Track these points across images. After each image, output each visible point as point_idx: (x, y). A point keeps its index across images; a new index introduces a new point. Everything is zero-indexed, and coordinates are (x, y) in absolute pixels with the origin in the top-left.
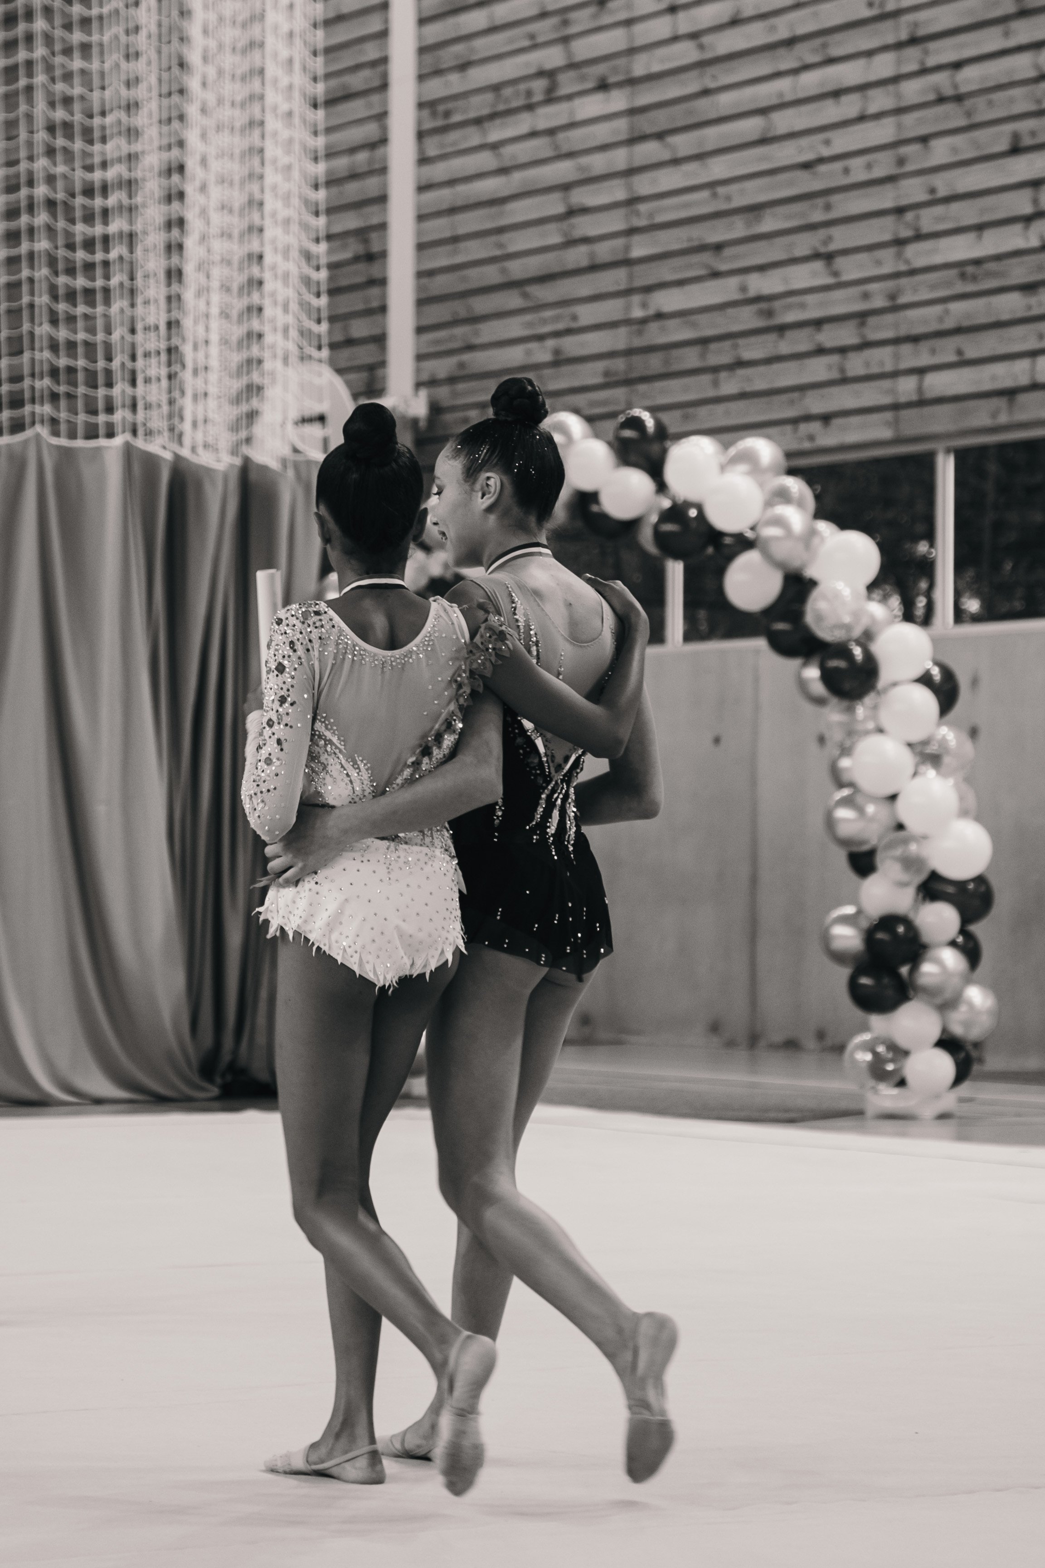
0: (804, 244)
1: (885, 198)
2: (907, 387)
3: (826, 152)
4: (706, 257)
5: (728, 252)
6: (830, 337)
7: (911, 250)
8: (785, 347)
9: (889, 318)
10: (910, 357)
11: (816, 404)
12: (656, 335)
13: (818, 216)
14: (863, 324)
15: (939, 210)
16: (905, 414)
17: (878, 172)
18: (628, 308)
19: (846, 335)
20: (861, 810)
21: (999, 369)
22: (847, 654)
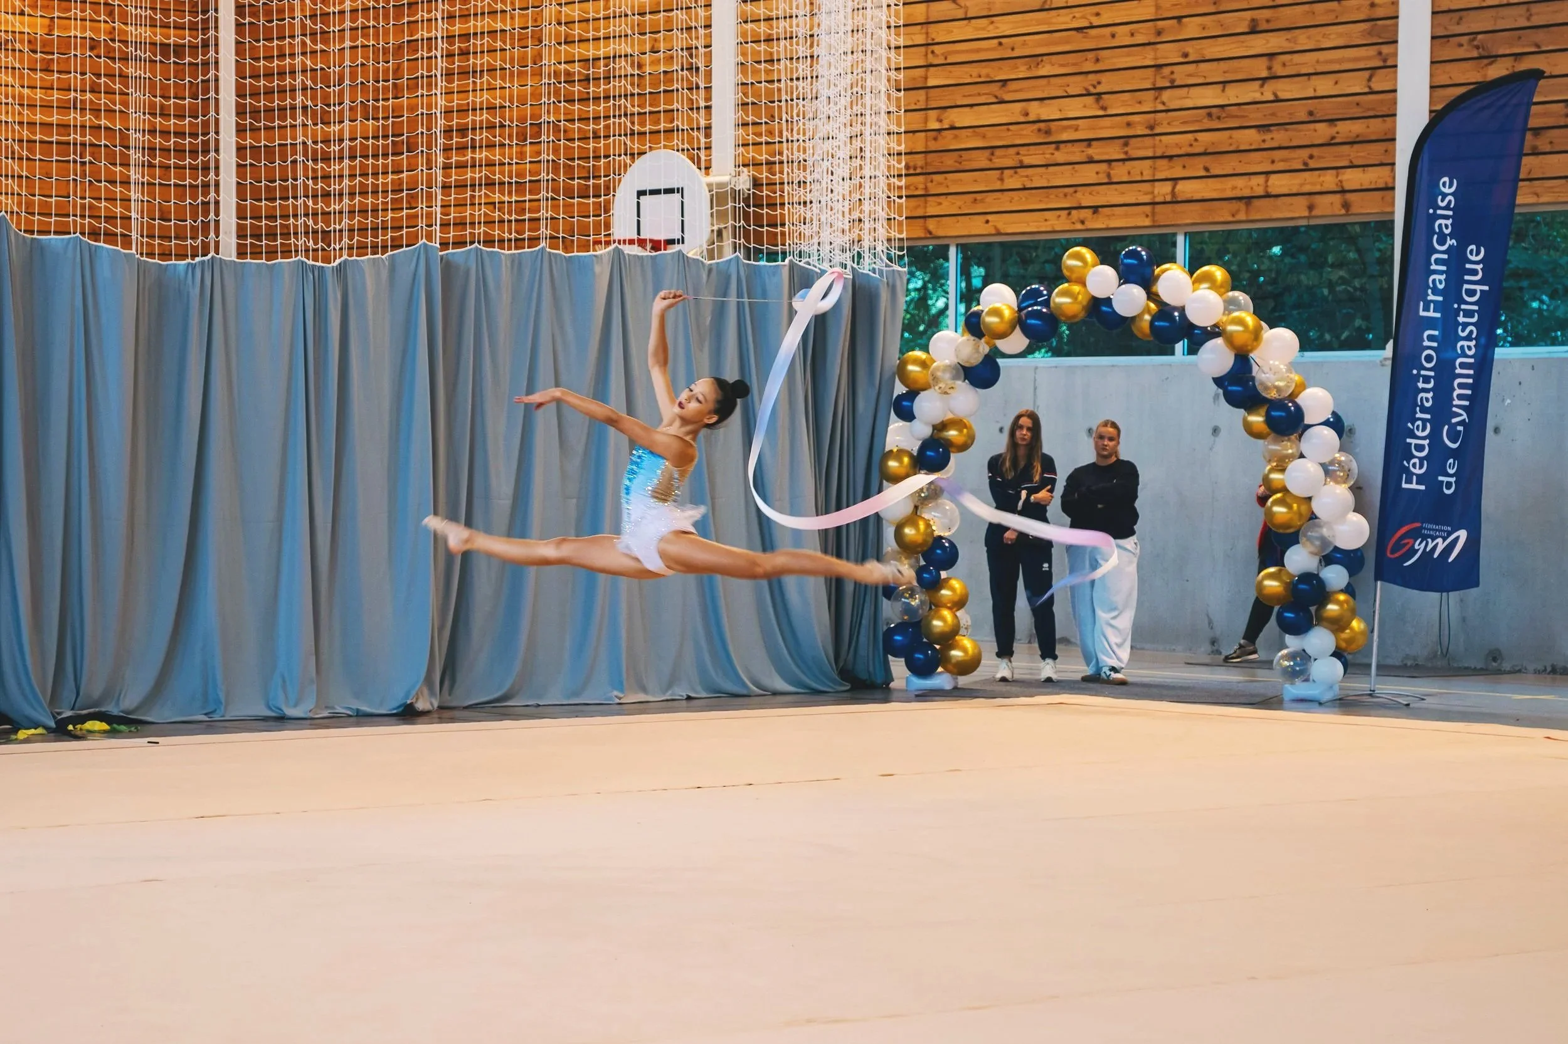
0: (1076, 85)
1: (1147, 57)
2: (1163, 191)
3: (1096, 21)
4: (994, 88)
5: (1013, 86)
6: (1096, 151)
7: (1166, 95)
8: (1060, 157)
9: (1148, 141)
10: (1165, 170)
11: (1087, 198)
12: (949, 141)
13: (1089, 66)
14: (1126, 144)
15: (1191, 68)
16: (1158, 208)
17: (1140, 39)
18: (926, 121)
19: (1114, 151)
20: (1290, 507)
21: (1240, 182)
22: (1286, 408)
